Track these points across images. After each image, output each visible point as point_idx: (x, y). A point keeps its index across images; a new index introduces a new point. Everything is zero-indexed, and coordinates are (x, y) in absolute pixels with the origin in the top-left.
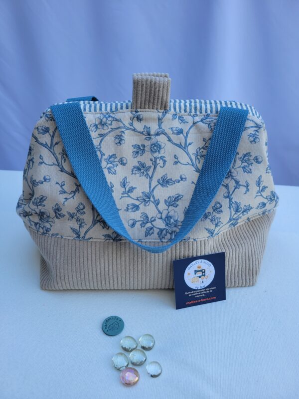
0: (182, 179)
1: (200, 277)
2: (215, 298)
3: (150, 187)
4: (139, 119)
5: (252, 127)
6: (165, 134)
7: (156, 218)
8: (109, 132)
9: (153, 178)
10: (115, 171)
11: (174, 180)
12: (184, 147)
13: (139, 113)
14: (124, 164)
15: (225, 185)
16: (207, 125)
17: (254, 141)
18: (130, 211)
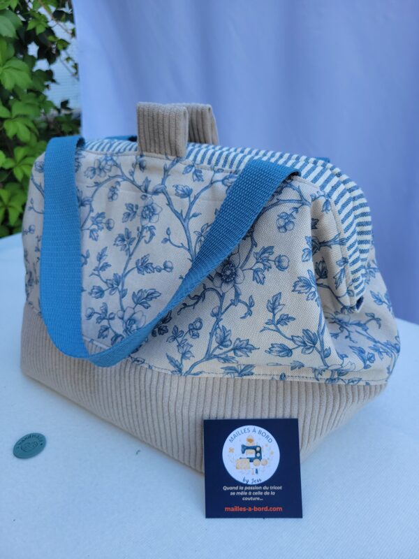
0: (165, 267)
1: (251, 460)
2: (280, 509)
3: (125, 269)
4: (142, 167)
5: (290, 201)
6: (165, 193)
7: (116, 317)
8: (106, 181)
9: (133, 257)
10: (98, 236)
11: (154, 266)
12: (183, 218)
13: (144, 158)
14: (109, 228)
15: (221, 293)
16: (227, 187)
17: (284, 227)
18: (93, 295)
